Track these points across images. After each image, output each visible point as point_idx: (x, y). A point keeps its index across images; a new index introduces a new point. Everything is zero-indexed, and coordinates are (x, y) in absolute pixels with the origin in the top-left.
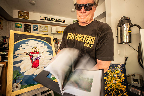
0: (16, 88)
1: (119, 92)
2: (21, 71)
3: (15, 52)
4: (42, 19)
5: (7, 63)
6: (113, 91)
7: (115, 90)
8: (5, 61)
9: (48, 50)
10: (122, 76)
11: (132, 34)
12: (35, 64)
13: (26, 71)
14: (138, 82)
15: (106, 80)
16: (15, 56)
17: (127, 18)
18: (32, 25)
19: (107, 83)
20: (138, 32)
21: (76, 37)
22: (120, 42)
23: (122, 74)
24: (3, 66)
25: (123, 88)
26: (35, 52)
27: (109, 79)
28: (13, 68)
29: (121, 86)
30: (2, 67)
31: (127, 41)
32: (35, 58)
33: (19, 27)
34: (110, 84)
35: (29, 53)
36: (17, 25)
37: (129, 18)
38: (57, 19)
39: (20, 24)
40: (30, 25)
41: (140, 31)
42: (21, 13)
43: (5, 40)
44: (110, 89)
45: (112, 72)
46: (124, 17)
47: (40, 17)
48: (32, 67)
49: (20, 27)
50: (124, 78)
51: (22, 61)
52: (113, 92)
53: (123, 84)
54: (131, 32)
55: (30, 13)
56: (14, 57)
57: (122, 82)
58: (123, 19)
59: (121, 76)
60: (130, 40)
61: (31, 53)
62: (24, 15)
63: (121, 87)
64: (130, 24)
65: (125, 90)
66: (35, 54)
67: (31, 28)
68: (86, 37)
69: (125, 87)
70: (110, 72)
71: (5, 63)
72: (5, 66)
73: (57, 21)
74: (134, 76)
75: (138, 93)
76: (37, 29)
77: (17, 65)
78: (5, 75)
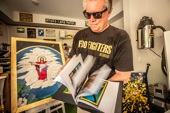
0: (22, 103)
1: (140, 104)
2: (26, 84)
3: (19, 63)
4: (49, 22)
5: (10, 75)
6: (133, 103)
7: (135, 102)
8: (7, 73)
9: (56, 58)
10: (143, 87)
11: (155, 37)
12: (43, 76)
13: (32, 84)
14: (161, 93)
15: (125, 91)
16: (19, 67)
17: (149, 18)
18: (37, 29)
19: (125, 94)
20: (162, 35)
21: (90, 46)
22: (140, 47)
23: (143, 84)
24: (6, 79)
25: (144, 100)
26: (42, 62)
27: (128, 90)
28: (17, 80)
29: (142, 97)
30: (4, 80)
31: (148, 46)
32: (43, 69)
33: (21, 32)
34: (129, 96)
35: (34, 63)
36: (18, 30)
37: (152, 18)
38: (66, 21)
39: (22, 28)
40: (35, 30)
41: (163, 33)
42: (23, 15)
43: (6, 48)
44: (130, 101)
45: (132, 82)
46: (145, 17)
47: (46, 19)
48: (39, 79)
49: (23, 31)
50: (145, 89)
51: (27, 72)
52: (133, 105)
53: (144, 96)
54: (153, 34)
55: (33, 15)
56: (18, 69)
57: (143, 94)
58: (144, 19)
59: (141, 87)
60: (152, 45)
61: (37, 63)
62: (27, 17)
63: (142, 99)
64: (153, 26)
65: (146, 102)
66: (42, 64)
67: (35, 32)
68: (101, 45)
69: (146, 98)
70: (129, 82)
71: (7, 75)
72: (8, 78)
73: (66, 24)
74: (157, 86)
75: (162, 105)
76: (43, 34)
77: (21, 78)
78: (8, 89)
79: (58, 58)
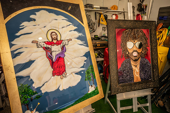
3: (13, 43)
13: (43, 85)
26: (55, 41)
28: (15, 79)
32: (57, 55)
35: (42, 44)
48: (54, 74)
51: (31, 62)
56: (14, 55)
61: (46, 43)
66: (55, 45)
77: (23, 73)
79: (80, 34)
